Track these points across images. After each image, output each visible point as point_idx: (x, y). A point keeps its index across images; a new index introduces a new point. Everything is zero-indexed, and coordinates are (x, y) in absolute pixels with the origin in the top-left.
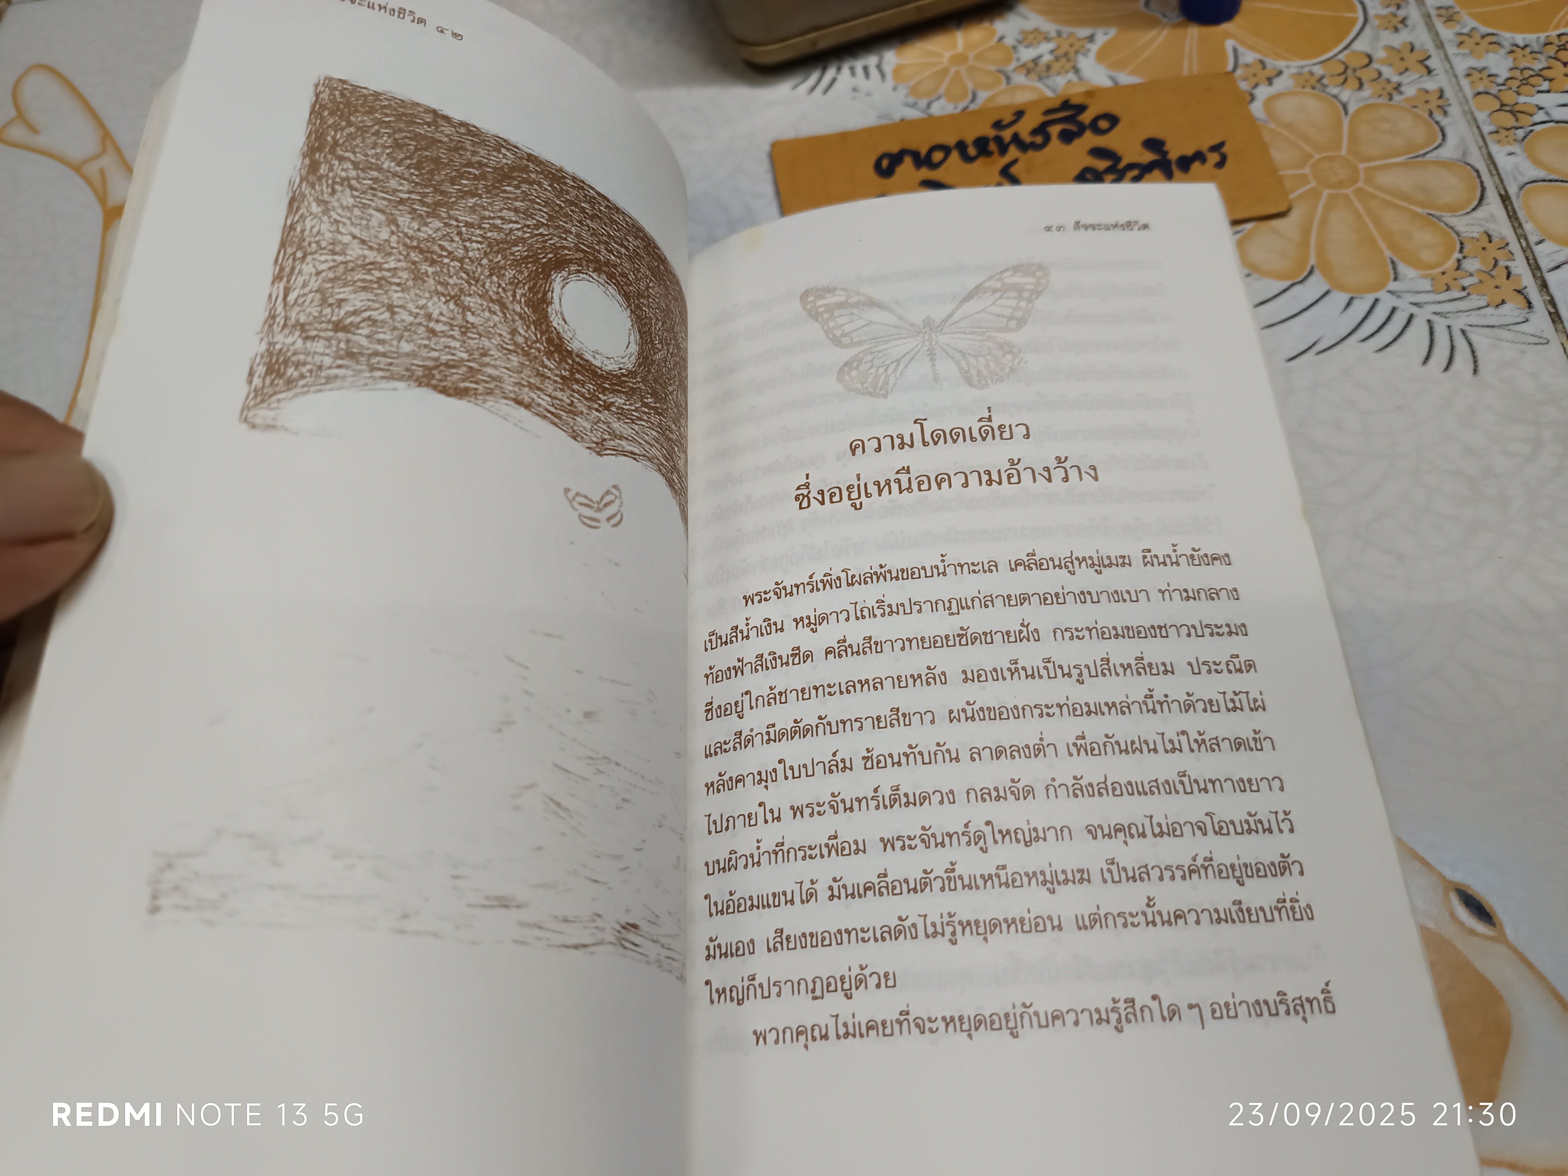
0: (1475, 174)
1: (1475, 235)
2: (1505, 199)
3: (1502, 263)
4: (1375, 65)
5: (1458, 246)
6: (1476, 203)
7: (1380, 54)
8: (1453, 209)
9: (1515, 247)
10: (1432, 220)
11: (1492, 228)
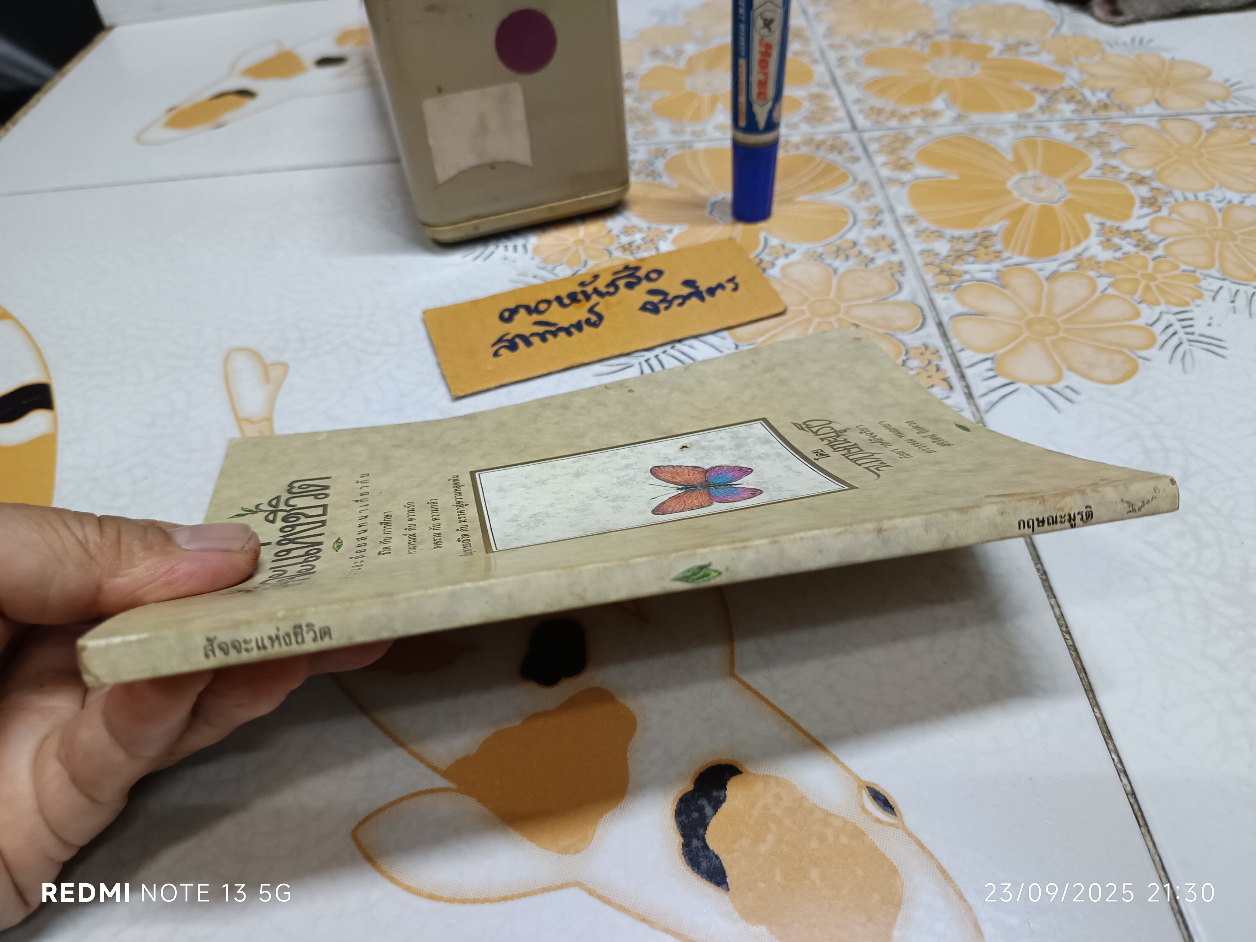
0: (919, 310)
1: (917, 346)
2: (940, 325)
3: (935, 362)
4: (858, 248)
5: (904, 352)
6: (918, 326)
7: (862, 240)
8: (903, 330)
9: (944, 352)
10: (888, 336)
11: (928, 341)
